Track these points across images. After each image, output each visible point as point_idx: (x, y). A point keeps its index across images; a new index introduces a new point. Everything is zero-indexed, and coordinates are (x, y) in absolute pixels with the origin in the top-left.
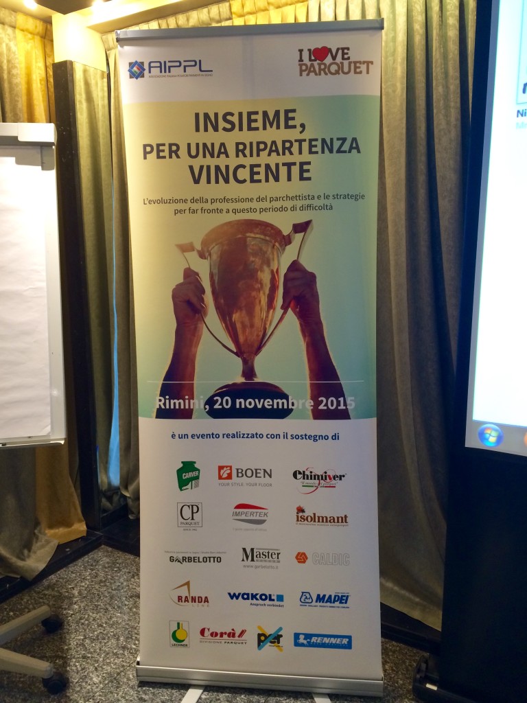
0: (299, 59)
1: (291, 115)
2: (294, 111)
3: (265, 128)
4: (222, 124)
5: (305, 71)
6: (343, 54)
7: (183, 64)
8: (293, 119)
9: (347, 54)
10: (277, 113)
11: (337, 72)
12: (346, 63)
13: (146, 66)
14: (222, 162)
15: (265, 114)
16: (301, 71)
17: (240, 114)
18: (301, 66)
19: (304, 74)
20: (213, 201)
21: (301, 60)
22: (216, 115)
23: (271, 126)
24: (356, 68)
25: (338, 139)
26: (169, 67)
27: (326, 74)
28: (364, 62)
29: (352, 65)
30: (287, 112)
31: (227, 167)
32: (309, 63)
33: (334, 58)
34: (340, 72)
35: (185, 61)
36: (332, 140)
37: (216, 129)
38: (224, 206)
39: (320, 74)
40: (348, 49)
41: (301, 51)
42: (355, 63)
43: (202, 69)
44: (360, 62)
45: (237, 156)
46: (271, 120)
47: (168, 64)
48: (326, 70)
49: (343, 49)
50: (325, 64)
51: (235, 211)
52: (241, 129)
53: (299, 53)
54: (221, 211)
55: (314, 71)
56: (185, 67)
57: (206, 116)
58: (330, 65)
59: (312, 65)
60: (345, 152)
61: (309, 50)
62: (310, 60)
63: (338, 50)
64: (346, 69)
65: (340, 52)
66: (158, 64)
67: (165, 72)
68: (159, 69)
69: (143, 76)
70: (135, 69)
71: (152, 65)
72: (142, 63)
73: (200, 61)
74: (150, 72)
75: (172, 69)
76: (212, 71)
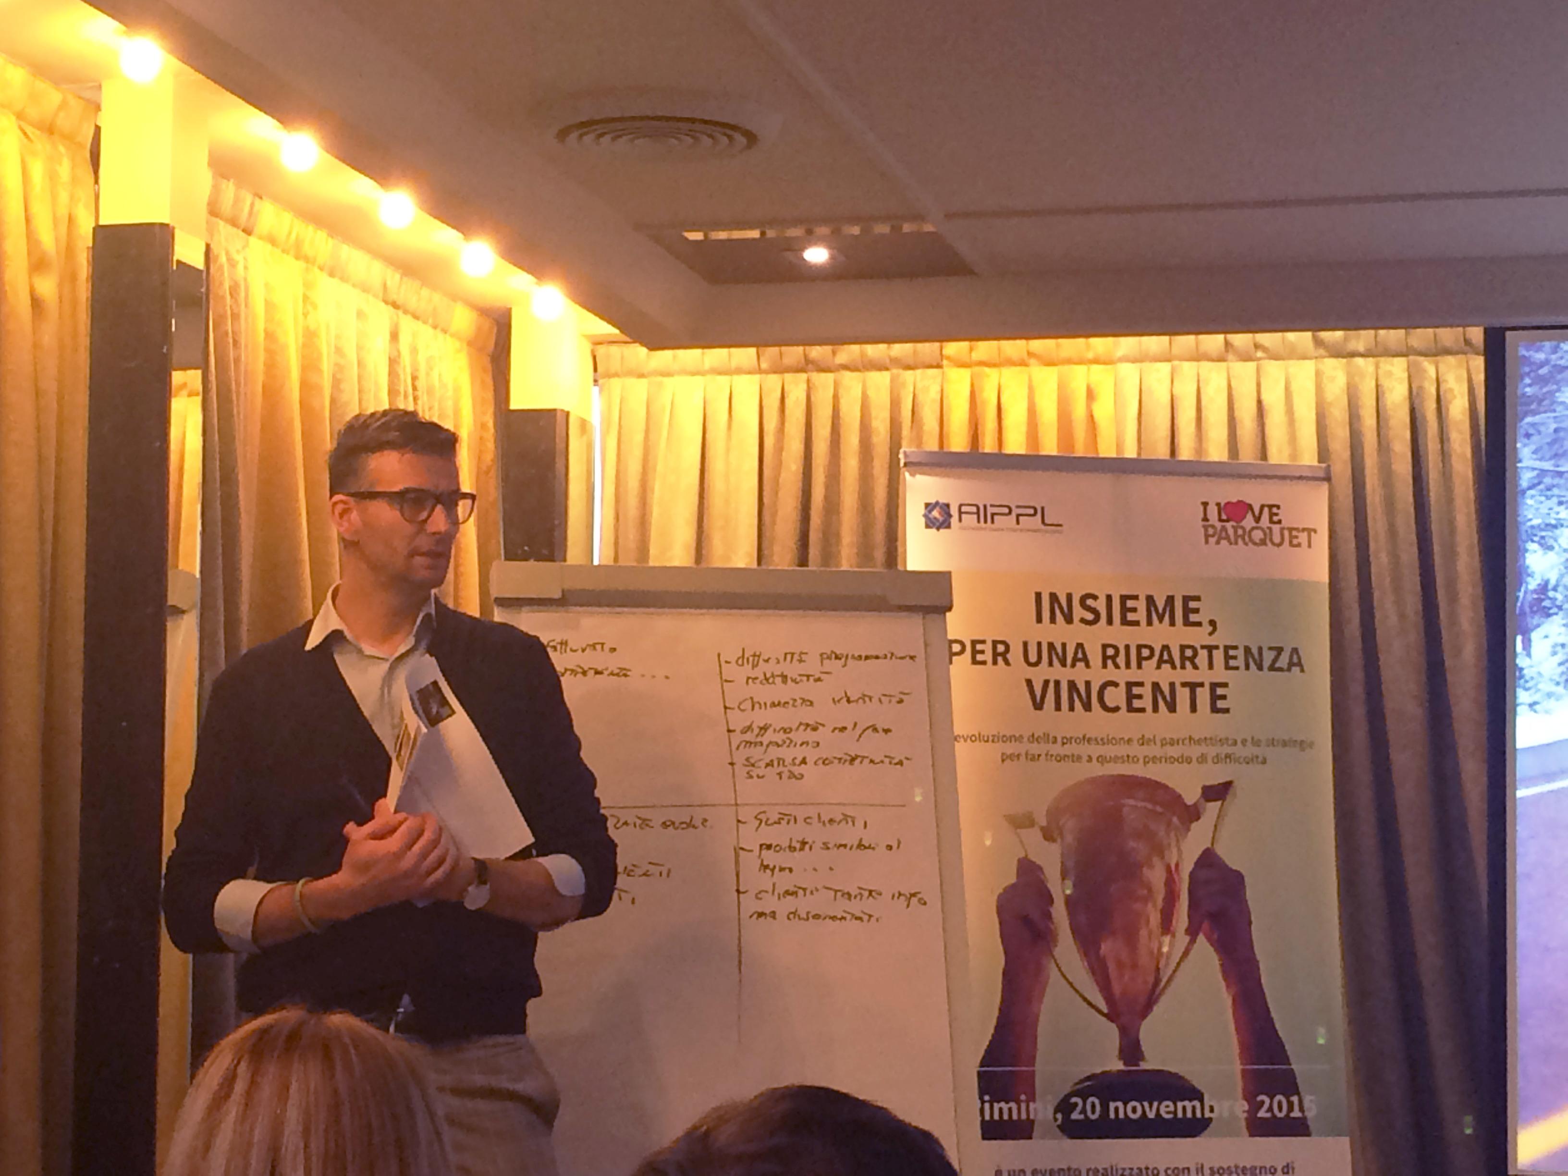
0: (1202, 515)
1: (1192, 605)
2: (1197, 599)
3: (1150, 623)
4: (1078, 612)
5: (1213, 536)
6: (1272, 515)
7: (1015, 511)
8: (1197, 611)
9: (1277, 514)
10: (1170, 600)
11: (1263, 542)
12: (1276, 528)
13: (954, 511)
14: (1079, 674)
15: (1150, 600)
16: (1207, 537)
17: (1109, 598)
18: (1206, 528)
19: (1212, 540)
20: (1066, 741)
21: (1205, 519)
22: (1069, 597)
23: (1161, 619)
24: (1292, 537)
25: (1270, 648)
26: (993, 515)
27: (1246, 544)
28: (1304, 530)
29: (1286, 533)
30: (1186, 599)
31: (1088, 684)
32: (1219, 525)
33: (1258, 519)
34: (1268, 541)
35: (1018, 507)
36: (1260, 649)
37: (1069, 620)
38: (1084, 750)
39: (1236, 543)
40: (1278, 507)
41: (1205, 504)
42: (1291, 530)
43: (1047, 521)
44: (1297, 529)
45: (1105, 666)
46: (1160, 611)
47: (990, 510)
48: (1246, 537)
49: (1271, 507)
50: (1243, 528)
51: (1101, 759)
52: (1110, 622)
53: (1202, 508)
54: (1079, 758)
55: (1228, 538)
56: (1018, 516)
57: (1054, 597)
58: (1253, 528)
59: (1224, 529)
60: (1280, 669)
61: (1218, 504)
62: (1221, 520)
63: (1262, 507)
64: (1277, 540)
65: (1266, 510)
66: (974, 509)
67: (986, 522)
68: (975, 516)
69: (949, 526)
70: (935, 513)
71: (964, 509)
72: (948, 506)
73: (1043, 509)
74: (960, 520)
75: (996, 517)
76: (1060, 525)
